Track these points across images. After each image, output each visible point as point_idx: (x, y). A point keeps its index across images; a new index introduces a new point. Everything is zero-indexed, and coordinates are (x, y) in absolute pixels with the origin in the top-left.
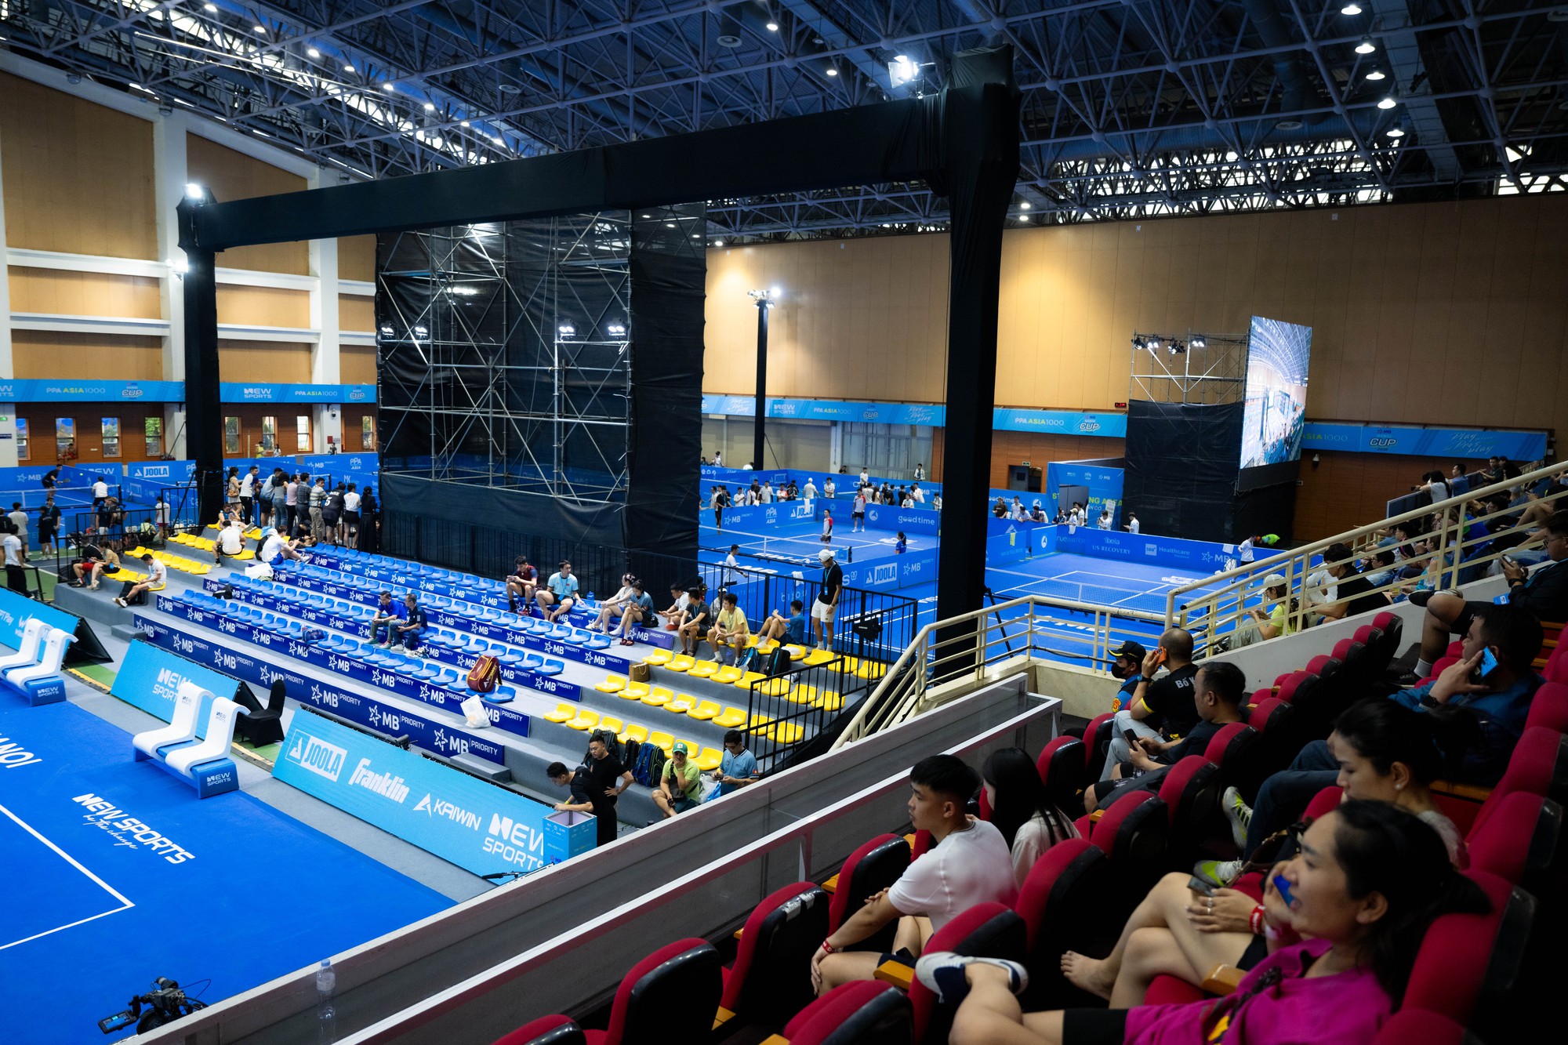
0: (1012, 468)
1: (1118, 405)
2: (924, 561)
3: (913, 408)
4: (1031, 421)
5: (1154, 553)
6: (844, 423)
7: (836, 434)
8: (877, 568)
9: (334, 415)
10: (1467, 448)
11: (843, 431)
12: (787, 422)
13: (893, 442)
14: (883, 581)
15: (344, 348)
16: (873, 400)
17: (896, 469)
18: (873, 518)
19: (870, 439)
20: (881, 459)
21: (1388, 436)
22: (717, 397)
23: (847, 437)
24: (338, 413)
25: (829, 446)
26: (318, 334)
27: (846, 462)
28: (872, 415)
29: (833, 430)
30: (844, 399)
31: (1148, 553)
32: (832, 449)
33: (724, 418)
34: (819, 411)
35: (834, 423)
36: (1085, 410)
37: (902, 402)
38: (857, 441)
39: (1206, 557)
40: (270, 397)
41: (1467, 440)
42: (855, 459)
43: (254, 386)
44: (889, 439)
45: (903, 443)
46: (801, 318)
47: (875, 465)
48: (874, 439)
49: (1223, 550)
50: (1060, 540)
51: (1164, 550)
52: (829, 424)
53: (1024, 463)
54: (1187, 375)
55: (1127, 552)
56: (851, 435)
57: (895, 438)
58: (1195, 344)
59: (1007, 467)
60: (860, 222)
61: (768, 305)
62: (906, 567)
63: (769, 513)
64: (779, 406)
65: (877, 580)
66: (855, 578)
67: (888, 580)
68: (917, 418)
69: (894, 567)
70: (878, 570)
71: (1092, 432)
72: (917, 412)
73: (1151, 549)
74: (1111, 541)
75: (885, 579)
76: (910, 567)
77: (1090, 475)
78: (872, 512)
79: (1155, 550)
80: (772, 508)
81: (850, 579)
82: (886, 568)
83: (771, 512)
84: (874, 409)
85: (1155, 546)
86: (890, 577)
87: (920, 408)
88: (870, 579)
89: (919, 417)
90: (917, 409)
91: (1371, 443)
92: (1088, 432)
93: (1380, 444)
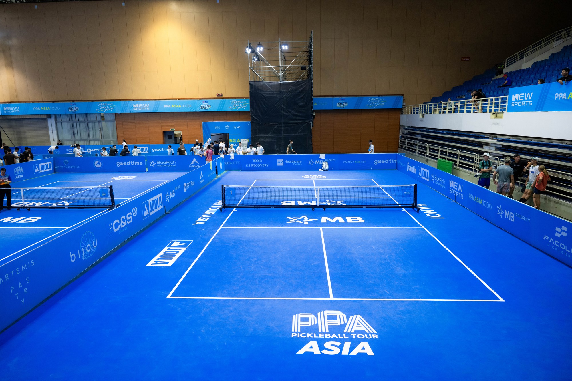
0: (164, 132)
1: (218, 95)
2: (176, 188)
3: (101, 104)
4: (173, 106)
5: (282, 164)
6: (55, 115)
7: (51, 123)
8: (150, 200)
11: (56, 120)
12: (15, 118)
13: (90, 124)
14: (156, 211)
16: (73, 101)
17: (94, 140)
18: (99, 166)
19: (75, 124)
20: (84, 135)
21: (344, 101)
23: (59, 124)
25: (48, 130)
27: (61, 139)
28: (75, 109)
29: (49, 120)
30: (53, 102)
31: (278, 165)
32: (50, 132)
34: (37, 110)
35: (49, 116)
36: (201, 99)
37: (93, 101)
38: (66, 126)
39: (311, 162)
41: (375, 101)
42: (66, 136)
44: (88, 123)
45: (97, 124)
46: (14, 53)
47: (81, 138)
48: (78, 124)
49: (320, 158)
50: (226, 164)
51: (288, 162)
52: (46, 117)
53: (171, 129)
54: (280, 65)
55: (266, 166)
56: (62, 123)
57: (91, 122)
58: (283, 47)
59: (162, 132)
62: (167, 195)
63: (16, 171)
64: (8, 108)
65: (151, 211)
66: (136, 214)
67: (158, 209)
68: (104, 109)
69: (160, 197)
70: (151, 202)
71: (207, 110)
72: (104, 106)
73: (280, 162)
74: (256, 161)
75: (156, 208)
76: (169, 194)
77: (229, 127)
78: (97, 162)
79: (283, 163)
80: (19, 167)
81: (132, 216)
82: (155, 200)
83: (18, 170)
84: (75, 106)
85: (282, 160)
86: (159, 207)
87: (105, 103)
88: (146, 212)
89: (106, 108)
90: (103, 104)
91: (337, 105)
92: (205, 110)
93: (341, 105)
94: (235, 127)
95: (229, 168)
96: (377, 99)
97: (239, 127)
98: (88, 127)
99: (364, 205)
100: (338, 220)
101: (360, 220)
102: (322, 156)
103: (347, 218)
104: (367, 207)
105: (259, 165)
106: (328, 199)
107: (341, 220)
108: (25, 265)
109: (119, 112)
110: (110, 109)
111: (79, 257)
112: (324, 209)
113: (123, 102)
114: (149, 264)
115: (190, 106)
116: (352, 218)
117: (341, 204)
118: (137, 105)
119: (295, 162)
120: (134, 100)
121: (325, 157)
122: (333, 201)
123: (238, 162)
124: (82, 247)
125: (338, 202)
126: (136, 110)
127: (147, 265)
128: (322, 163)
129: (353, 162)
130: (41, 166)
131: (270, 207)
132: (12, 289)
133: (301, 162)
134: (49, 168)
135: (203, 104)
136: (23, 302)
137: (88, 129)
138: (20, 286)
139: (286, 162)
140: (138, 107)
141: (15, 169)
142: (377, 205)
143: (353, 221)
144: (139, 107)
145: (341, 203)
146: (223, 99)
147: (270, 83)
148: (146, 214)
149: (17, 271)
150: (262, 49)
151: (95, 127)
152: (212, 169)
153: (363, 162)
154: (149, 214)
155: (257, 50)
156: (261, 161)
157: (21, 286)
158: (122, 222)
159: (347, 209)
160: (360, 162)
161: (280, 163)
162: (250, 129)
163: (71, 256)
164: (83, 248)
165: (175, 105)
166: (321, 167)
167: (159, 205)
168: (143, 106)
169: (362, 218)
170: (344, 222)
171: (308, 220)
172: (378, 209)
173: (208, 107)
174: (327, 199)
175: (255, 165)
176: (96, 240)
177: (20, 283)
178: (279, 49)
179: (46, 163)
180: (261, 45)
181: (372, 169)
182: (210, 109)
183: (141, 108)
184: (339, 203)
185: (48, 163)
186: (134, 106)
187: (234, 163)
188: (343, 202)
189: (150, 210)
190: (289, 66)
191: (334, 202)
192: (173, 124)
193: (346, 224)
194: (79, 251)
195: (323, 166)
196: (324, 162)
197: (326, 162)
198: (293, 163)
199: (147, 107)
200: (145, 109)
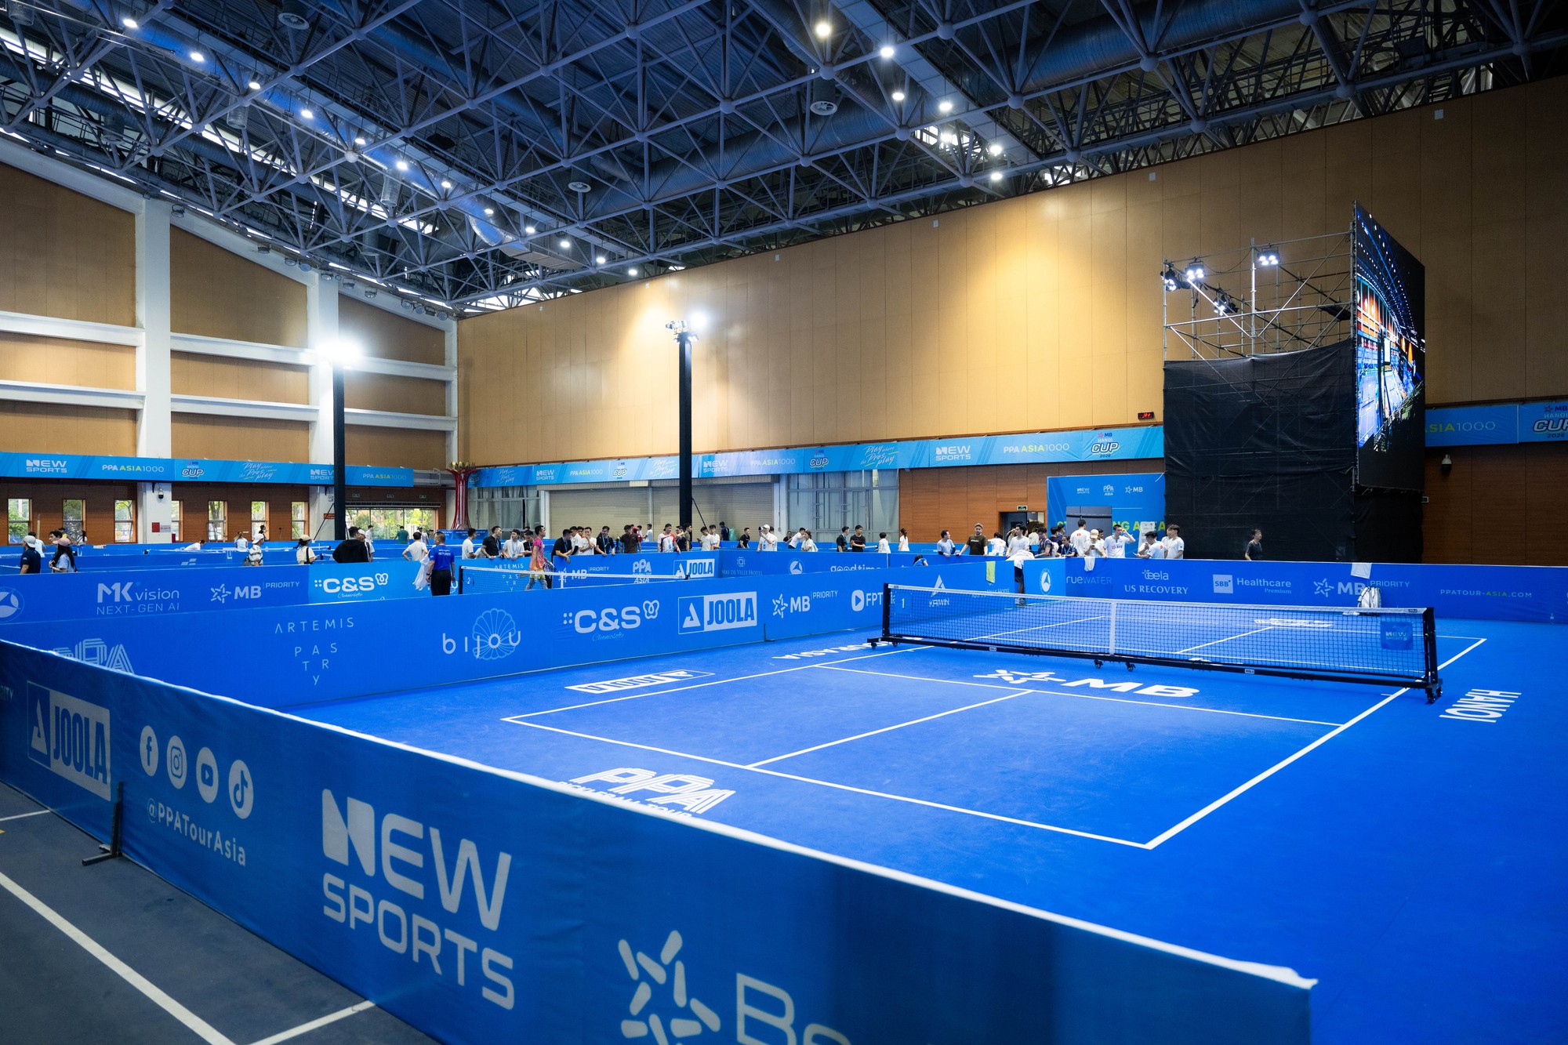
0: (1003, 516)
1: (1141, 416)
2: (817, 595)
3: (871, 448)
4: (1025, 449)
5: (1229, 590)
6: (789, 476)
7: (779, 492)
8: (710, 598)
9: (161, 497)
11: (788, 487)
12: (720, 482)
13: (850, 495)
15: (177, 416)
16: (822, 445)
19: (821, 495)
21: (1564, 415)
22: (639, 460)
23: (793, 496)
24: (168, 495)
25: (772, 509)
26: (143, 397)
28: (821, 462)
29: (776, 487)
30: (787, 448)
31: (1217, 590)
32: (776, 512)
33: (646, 484)
34: (757, 465)
35: (776, 478)
36: (1096, 428)
37: (856, 443)
38: (805, 500)
40: (64, 471)
43: (40, 457)
44: (845, 492)
45: (863, 495)
46: (733, 353)
47: (829, 527)
48: (827, 495)
49: (1352, 574)
50: (1074, 581)
51: (1247, 582)
52: (769, 480)
53: (1019, 508)
54: (1254, 311)
55: (1183, 591)
56: (798, 493)
57: (851, 491)
58: (1264, 261)
59: (998, 513)
60: (793, 219)
61: (689, 338)
62: (778, 601)
63: (637, 568)
64: (710, 463)
65: (710, 623)
66: (654, 614)
67: (737, 625)
68: (877, 461)
69: (749, 600)
70: (711, 603)
71: (1109, 456)
72: (876, 453)
73: (1223, 582)
74: (1154, 575)
75: (730, 621)
76: (788, 602)
77: (1112, 488)
78: (794, 564)
79: (1231, 584)
80: (643, 561)
81: (641, 615)
82: (730, 601)
83: (641, 567)
84: (822, 456)
85: (1229, 577)
86: (741, 619)
87: (880, 448)
88: (692, 620)
89: (880, 459)
90: (876, 449)
91: (1536, 429)
92: (1104, 456)
93: (1550, 428)
94: (1128, 490)
97: (1140, 489)
98: (845, 501)
99: (1248, 665)
102: (1361, 569)
104: (1258, 672)
105: (1160, 589)
108: (333, 621)
109: (906, 466)
110: (888, 460)
111: (466, 650)
112: (1129, 666)
113: (916, 442)
114: (573, 687)
115: (1066, 447)
118: (945, 450)
119: (1270, 583)
120: (940, 438)
121: (1369, 572)
123: (1105, 579)
124: (478, 635)
126: (940, 462)
128: (1359, 591)
129: (1479, 593)
130: (691, 564)
132: (298, 650)
133: (1288, 584)
134: (707, 571)
135: (1100, 441)
136: (316, 681)
137: (845, 508)
138: (314, 652)
139: (1240, 583)
140: (945, 455)
141: (635, 563)
144: (948, 454)
146: (1155, 425)
147: (1223, 364)
148: (690, 623)
149: (314, 625)
150: (1200, 273)
151: (858, 502)
152: (993, 581)
153: (1521, 595)
154: (700, 627)
155: (1187, 277)
156: (1167, 576)
157: (318, 652)
158: (604, 619)
160: (1504, 594)
161: (1221, 584)
162: (1163, 490)
163: (445, 642)
164: (478, 637)
165: (1029, 447)
166: (1353, 601)
167: (743, 616)
168: (957, 451)
173: (1111, 448)
175: (1149, 588)
176: (519, 632)
177: (316, 647)
178: (1251, 267)
179: (703, 561)
181: (1557, 622)
182: (1116, 453)
183: (953, 455)
185: (707, 561)
186: (938, 451)
187: (1096, 579)
189: (707, 619)
190: (1282, 309)
192: (1024, 495)
194: (466, 638)
195: (1359, 600)
196: (1366, 588)
197: (1373, 589)
198: (1263, 588)
199: (967, 452)
200: (960, 457)
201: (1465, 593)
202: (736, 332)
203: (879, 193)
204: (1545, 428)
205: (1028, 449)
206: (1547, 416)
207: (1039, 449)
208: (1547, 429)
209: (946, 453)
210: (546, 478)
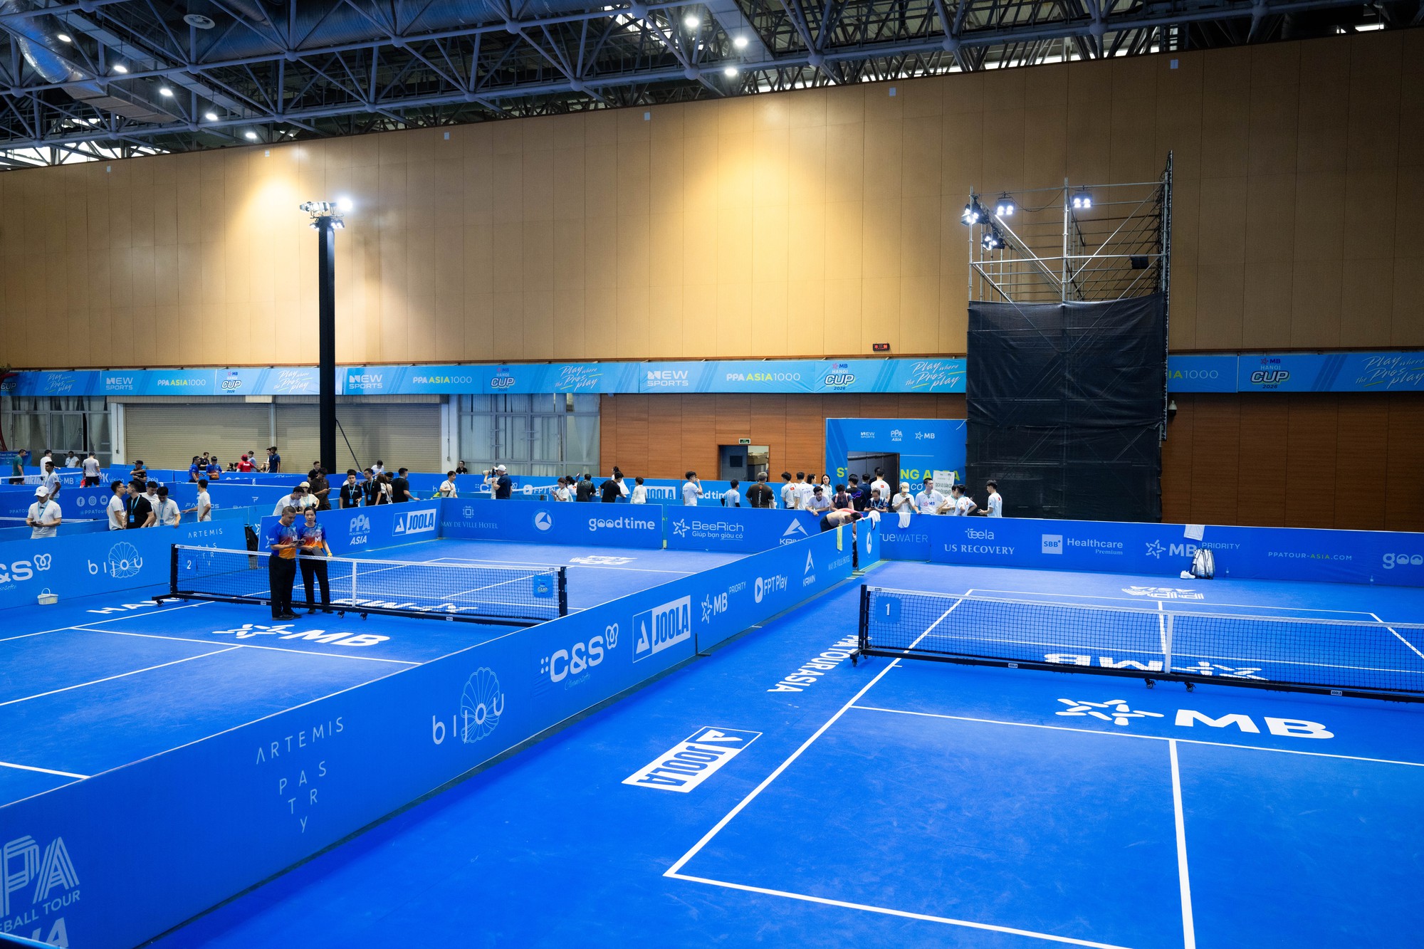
0: (722, 449)
1: (877, 347)
2: (733, 589)
3: (568, 369)
4: (750, 377)
5: (1058, 550)
6: (460, 396)
7: (449, 416)
8: (657, 611)
10: (1388, 379)
11: (460, 409)
12: (371, 401)
13: (538, 422)
14: (670, 643)
16: (504, 362)
17: (542, 462)
18: (544, 527)
19: (502, 421)
20: (521, 450)
21: (1277, 367)
22: (258, 370)
23: (466, 420)
25: (438, 435)
27: (465, 457)
28: (506, 382)
29: (444, 409)
30: (459, 363)
31: (1046, 550)
32: (444, 438)
33: (269, 400)
34: (420, 382)
35: (446, 399)
36: (828, 358)
37: (550, 361)
38: (482, 424)
39: (1154, 549)
41: (1388, 367)
42: (479, 450)
44: (532, 418)
45: (554, 422)
46: (386, 246)
47: (512, 458)
48: (509, 420)
49: (1186, 535)
50: (886, 538)
51: (1077, 543)
52: (437, 400)
53: (741, 441)
54: (1065, 256)
55: (1008, 551)
56: (472, 416)
57: (539, 416)
58: (1077, 203)
59: (717, 447)
60: (475, 92)
61: (333, 225)
62: (705, 604)
63: (354, 526)
64: (358, 378)
65: (656, 643)
66: (614, 643)
67: (678, 639)
68: (575, 383)
69: (685, 607)
70: (658, 616)
71: (844, 388)
72: (575, 373)
73: (1052, 544)
74: (978, 534)
75: (671, 637)
76: (712, 603)
77: (900, 434)
78: (541, 515)
79: (1060, 545)
80: (362, 516)
81: (604, 646)
82: (672, 611)
83: (359, 524)
84: (507, 375)
85: (1060, 537)
86: (679, 633)
87: (580, 368)
88: (643, 642)
89: (579, 381)
90: (574, 370)
91: (1253, 380)
92: (838, 388)
93: (1265, 379)
94: (918, 436)
95: (890, 553)
96: (1396, 359)
97: (932, 436)
98: (532, 427)
99: (1334, 686)
100: (1235, 724)
101: (1318, 731)
102: (1194, 531)
103: (1269, 721)
104: (1345, 694)
105: (984, 549)
106: (1204, 660)
107: (1247, 724)
108: (321, 728)
109: (611, 390)
110: (589, 383)
111: (455, 735)
112: (1189, 686)
113: (623, 364)
114: (631, 780)
115: (797, 377)
116: (1286, 724)
117: (1250, 676)
118: (658, 374)
119: (1101, 544)
120: (650, 360)
121: (1202, 534)
122: (1221, 667)
123: (921, 537)
124: (466, 709)
125: (1237, 671)
126: (652, 387)
127: (623, 782)
128: (1191, 553)
129: (1304, 555)
130: (411, 517)
131: (1006, 665)
132: (283, 783)
133: (1120, 545)
134: (427, 524)
135: (834, 372)
136: (304, 826)
137: (532, 435)
138: (301, 782)
139: (1071, 544)
140: (660, 380)
141: (354, 520)
142: (1385, 689)
143: (1290, 731)
144: (662, 379)
145: (1251, 674)
146: (890, 358)
147: (1032, 309)
148: (642, 647)
149: (301, 739)
150: (1010, 210)
151: (548, 428)
152: (841, 549)
153: (1342, 558)
154: (650, 650)
155: (996, 213)
156: (993, 535)
157: (305, 780)
158: (576, 659)
159: (1272, 693)
160: (1327, 557)
161: (1050, 544)
162: (965, 441)
163: (435, 728)
164: (466, 711)
165: (756, 376)
166: (1189, 565)
167: (680, 628)
168: (672, 376)
169: (1324, 727)
170: (1255, 730)
171: (1130, 713)
172: (1389, 703)
173: (846, 380)
174: (1200, 659)
175: (972, 547)
176: (503, 695)
177: (303, 772)
178: (1063, 207)
179: (423, 512)
180: (1011, 199)
181: (1375, 584)
182: (852, 386)
183: (668, 380)
184: (1246, 673)
185: (428, 512)
186: (650, 375)
187: (911, 537)
188: (1256, 673)
189: (654, 638)
190: (1094, 256)
191: (1226, 669)
192: (746, 427)
193: (1265, 737)
194: (455, 717)
195: (1194, 562)
196: (1199, 550)
197: (1206, 551)
198: (1094, 549)
199: (684, 378)
200: (676, 383)
201: (1292, 555)
202: (390, 220)
203: (585, 73)
204: (1261, 379)
205: (754, 378)
206: (1263, 368)
207: (767, 378)
208: (1263, 380)
209: (659, 378)
210: (122, 387)
